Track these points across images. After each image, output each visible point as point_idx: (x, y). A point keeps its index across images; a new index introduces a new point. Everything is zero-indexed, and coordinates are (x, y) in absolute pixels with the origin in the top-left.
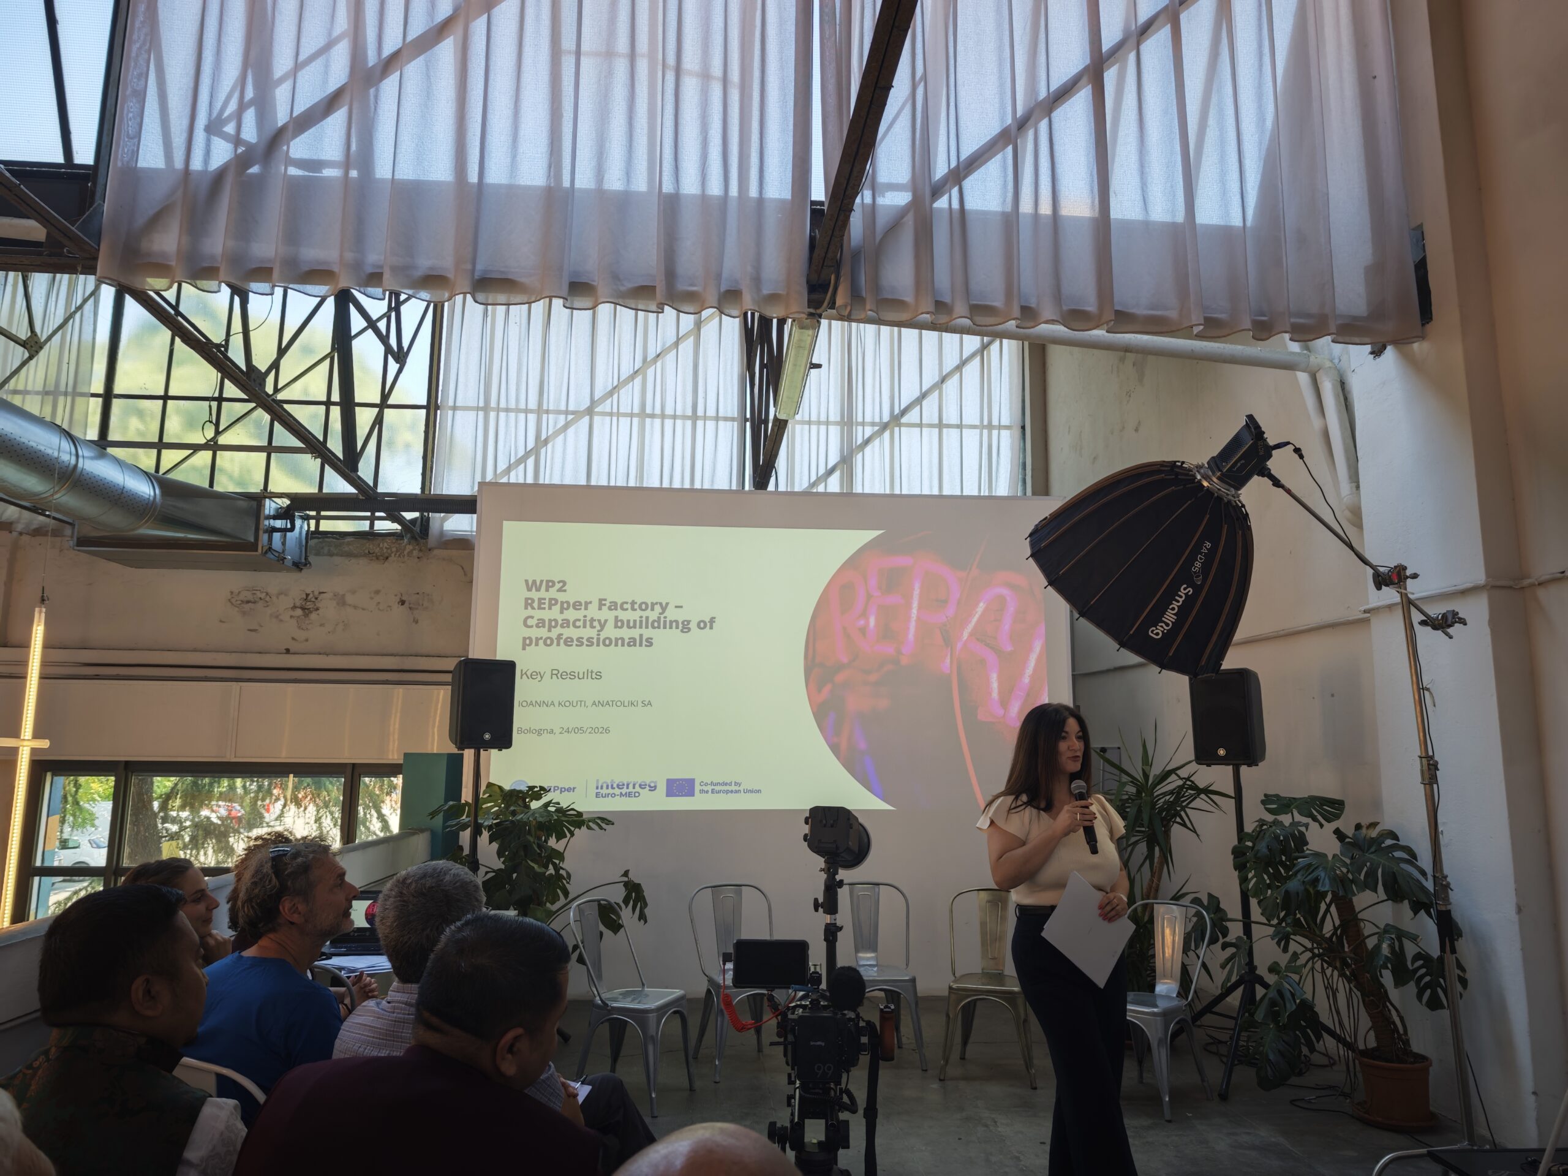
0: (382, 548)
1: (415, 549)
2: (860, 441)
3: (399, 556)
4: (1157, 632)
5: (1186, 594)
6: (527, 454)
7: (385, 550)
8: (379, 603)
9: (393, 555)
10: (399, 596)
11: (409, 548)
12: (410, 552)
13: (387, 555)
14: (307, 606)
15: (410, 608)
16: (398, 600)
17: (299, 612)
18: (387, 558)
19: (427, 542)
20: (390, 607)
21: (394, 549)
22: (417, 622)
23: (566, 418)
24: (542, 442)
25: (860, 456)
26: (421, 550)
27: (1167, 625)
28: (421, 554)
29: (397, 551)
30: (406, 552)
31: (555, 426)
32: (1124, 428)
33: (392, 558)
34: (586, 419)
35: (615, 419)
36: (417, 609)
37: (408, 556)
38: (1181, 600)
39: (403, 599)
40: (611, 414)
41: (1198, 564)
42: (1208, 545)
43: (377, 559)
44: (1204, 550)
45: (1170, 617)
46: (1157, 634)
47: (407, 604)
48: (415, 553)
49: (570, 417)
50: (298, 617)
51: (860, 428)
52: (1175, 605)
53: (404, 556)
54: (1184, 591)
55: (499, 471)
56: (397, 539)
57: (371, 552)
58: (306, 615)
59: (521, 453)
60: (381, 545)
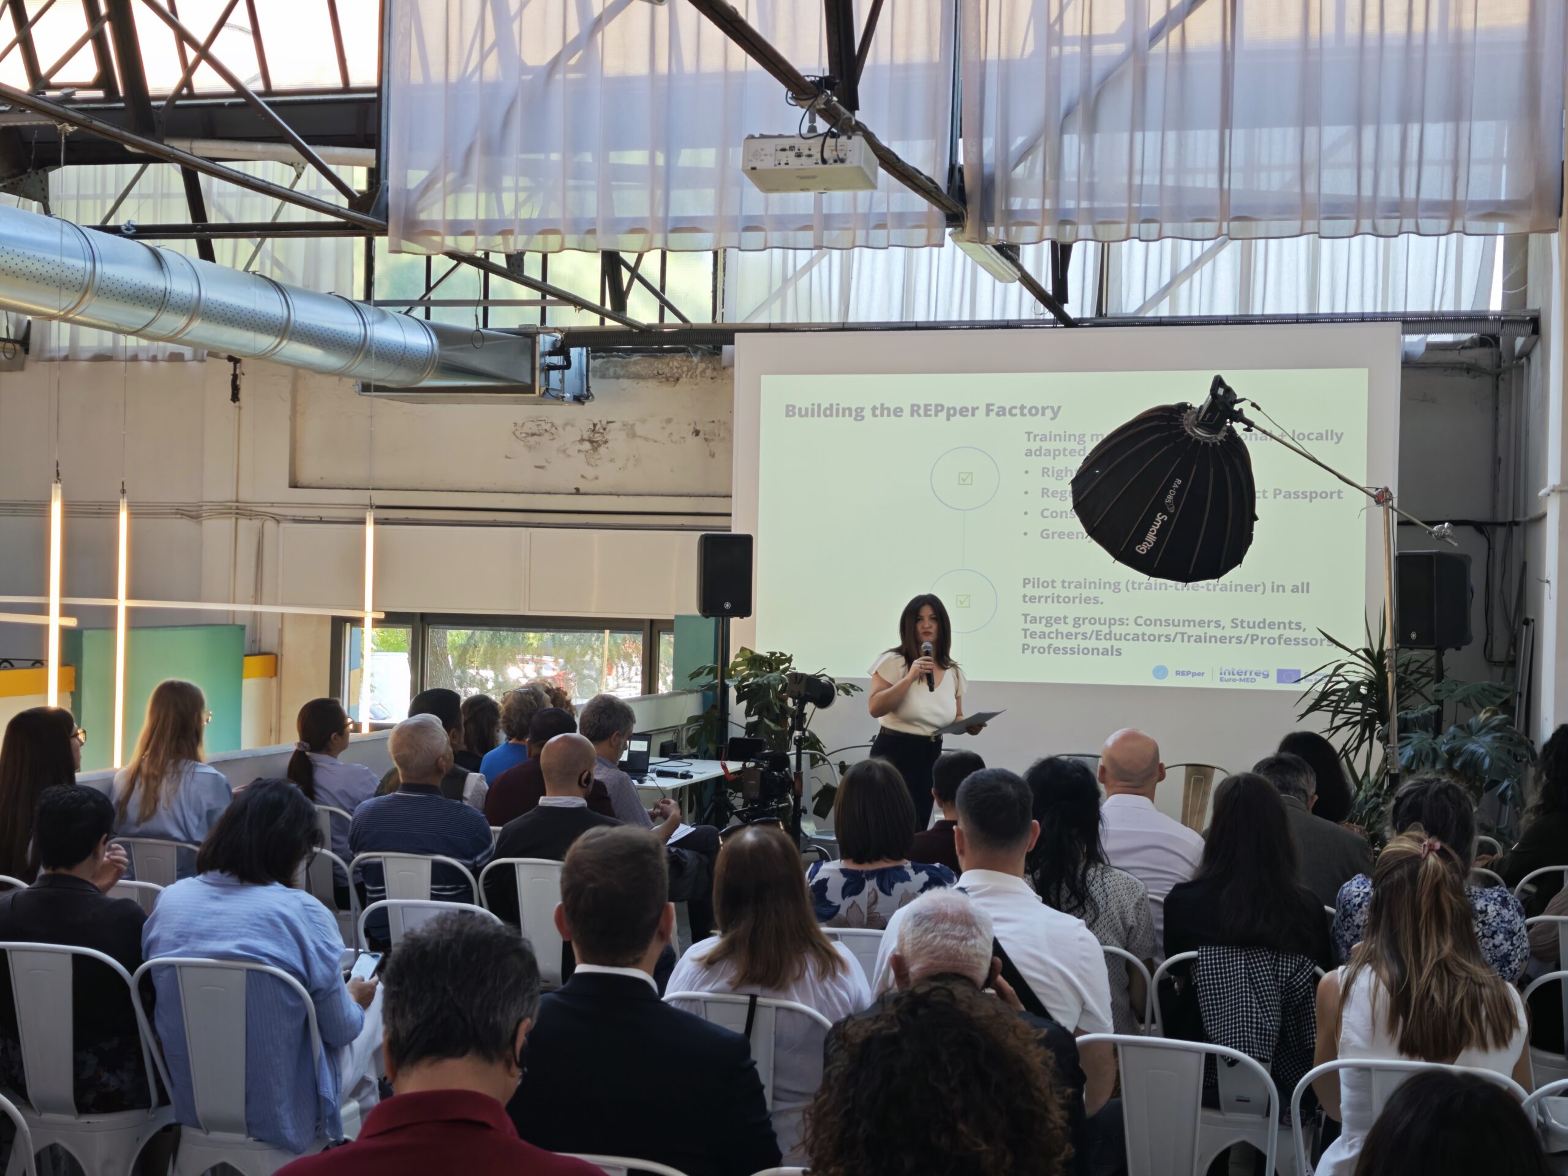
0: (671, 368)
3: (691, 377)
4: (1142, 549)
5: (1162, 520)
7: (675, 370)
8: (671, 434)
9: (684, 375)
10: (693, 426)
12: (703, 371)
13: (677, 375)
14: (595, 439)
15: (706, 440)
16: (692, 430)
17: (587, 446)
18: (678, 379)
20: (683, 438)
22: (713, 456)
26: (714, 369)
27: (1150, 543)
28: (715, 374)
30: (698, 372)
36: (713, 440)
38: (1158, 525)
39: (698, 428)
41: (1170, 498)
42: (1179, 481)
43: (667, 380)
44: (1175, 486)
45: (1151, 537)
46: (1143, 550)
47: (701, 434)
50: (587, 452)
52: (1154, 528)
53: (696, 376)
54: (1160, 518)
57: (660, 372)
58: (595, 449)
60: (671, 365)
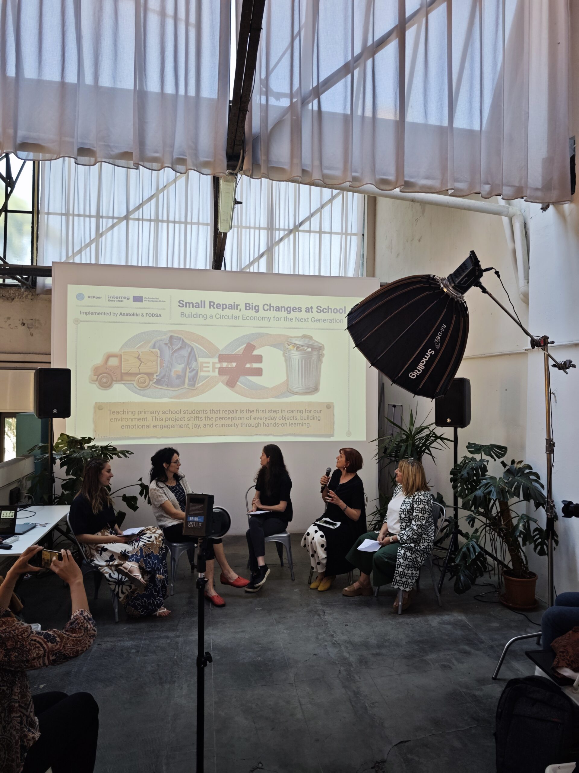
0: (10, 294)
1: (29, 294)
2: (277, 239)
3: (20, 298)
4: (413, 375)
5: (431, 354)
6: (91, 242)
7: (12, 295)
8: (10, 324)
9: (17, 297)
10: (21, 321)
11: (26, 293)
12: (26, 296)
13: (13, 297)
15: (28, 327)
16: (21, 323)
18: (13, 299)
19: (36, 290)
20: (16, 326)
21: (17, 294)
22: (32, 335)
23: (113, 221)
24: (99, 235)
25: (277, 248)
26: (32, 295)
27: (419, 371)
28: (33, 297)
29: (19, 295)
30: (24, 296)
31: (106, 226)
32: (413, 239)
33: (16, 299)
34: (125, 222)
35: (141, 222)
36: (32, 328)
37: (26, 298)
38: (428, 357)
39: (24, 322)
40: (138, 219)
41: (438, 338)
42: (445, 326)
43: (8, 299)
44: (442, 330)
45: (421, 367)
46: (414, 376)
47: (26, 325)
48: (30, 296)
49: (115, 221)
51: (277, 232)
52: (424, 360)
53: (23, 298)
54: (430, 352)
55: (75, 251)
56: (18, 289)
57: (4, 295)
59: (88, 241)
60: (9, 292)
